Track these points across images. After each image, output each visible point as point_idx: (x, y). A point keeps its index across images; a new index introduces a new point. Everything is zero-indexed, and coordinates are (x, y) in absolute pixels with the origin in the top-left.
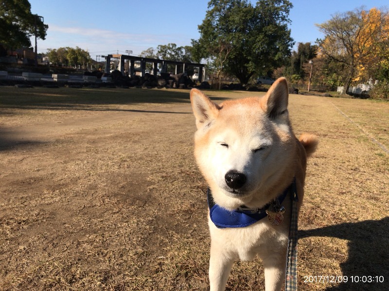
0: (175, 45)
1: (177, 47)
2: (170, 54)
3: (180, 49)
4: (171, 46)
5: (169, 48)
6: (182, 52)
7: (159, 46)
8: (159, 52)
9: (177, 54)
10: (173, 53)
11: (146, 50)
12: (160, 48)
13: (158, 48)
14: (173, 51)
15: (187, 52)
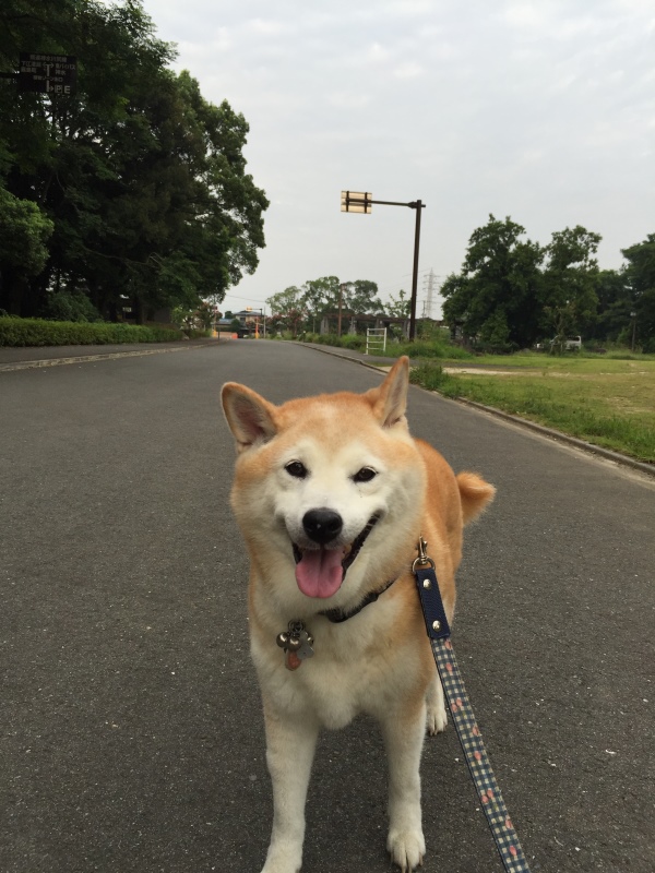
0: (337, 280)
1: (341, 282)
2: (328, 298)
3: (345, 286)
4: (329, 283)
5: (324, 286)
6: (350, 294)
7: (307, 282)
8: (307, 294)
10: (333, 296)
11: (282, 291)
12: (308, 286)
13: (304, 287)
14: (333, 290)
15: (358, 291)
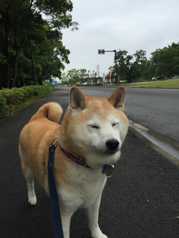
3: (78, 71)
8: (68, 74)
15: (81, 72)
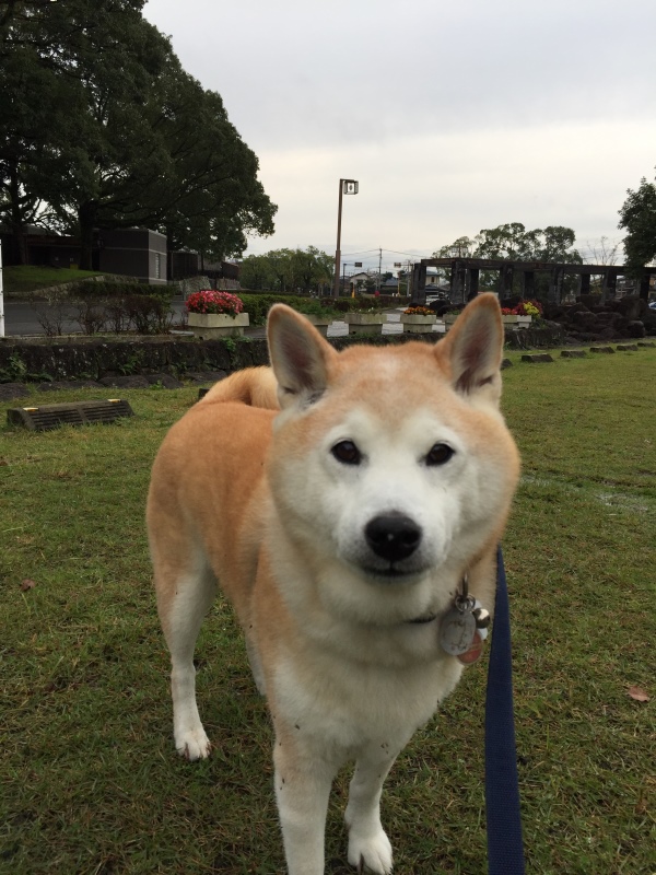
0: (522, 227)
1: (527, 230)
2: (510, 250)
3: (532, 235)
4: (511, 231)
5: (508, 236)
6: (538, 244)
7: (482, 232)
8: (482, 247)
9: (523, 247)
10: (516, 247)
12: (484, 236)
13: (478, 237)
14: (516, 240)
15: (550, 241)
